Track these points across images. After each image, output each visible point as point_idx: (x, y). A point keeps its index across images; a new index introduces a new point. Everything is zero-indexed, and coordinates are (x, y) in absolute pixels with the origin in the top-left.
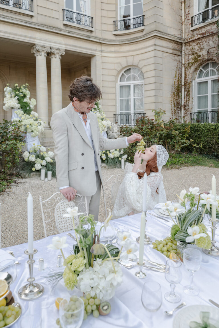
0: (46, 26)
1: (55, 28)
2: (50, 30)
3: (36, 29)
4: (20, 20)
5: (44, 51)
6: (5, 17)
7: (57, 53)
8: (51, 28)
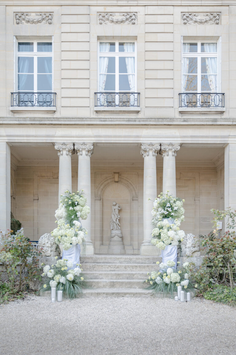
0: (153, 120)
1: (164, 120)
2: (158, 123)
3: (142, 125)
4: (122, 120)
5: (152, 149)
6: (104, 120)
7: (169, 149)
8: (160, 120)
